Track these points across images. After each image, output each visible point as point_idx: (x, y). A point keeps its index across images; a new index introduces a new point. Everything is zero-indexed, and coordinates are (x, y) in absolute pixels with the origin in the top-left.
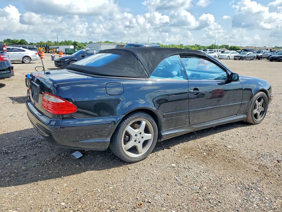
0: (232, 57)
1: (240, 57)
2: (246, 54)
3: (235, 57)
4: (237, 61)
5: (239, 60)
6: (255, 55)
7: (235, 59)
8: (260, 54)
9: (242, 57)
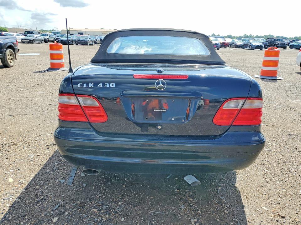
0: (19, 39)
1: (28, 40)
2: (34, 37)
3: (23, 40)
4: (25, 45)
5: (28, 43)
6: (43, 38)
7: (23, 43)
8: (47, 37)
9: (31, 40)
